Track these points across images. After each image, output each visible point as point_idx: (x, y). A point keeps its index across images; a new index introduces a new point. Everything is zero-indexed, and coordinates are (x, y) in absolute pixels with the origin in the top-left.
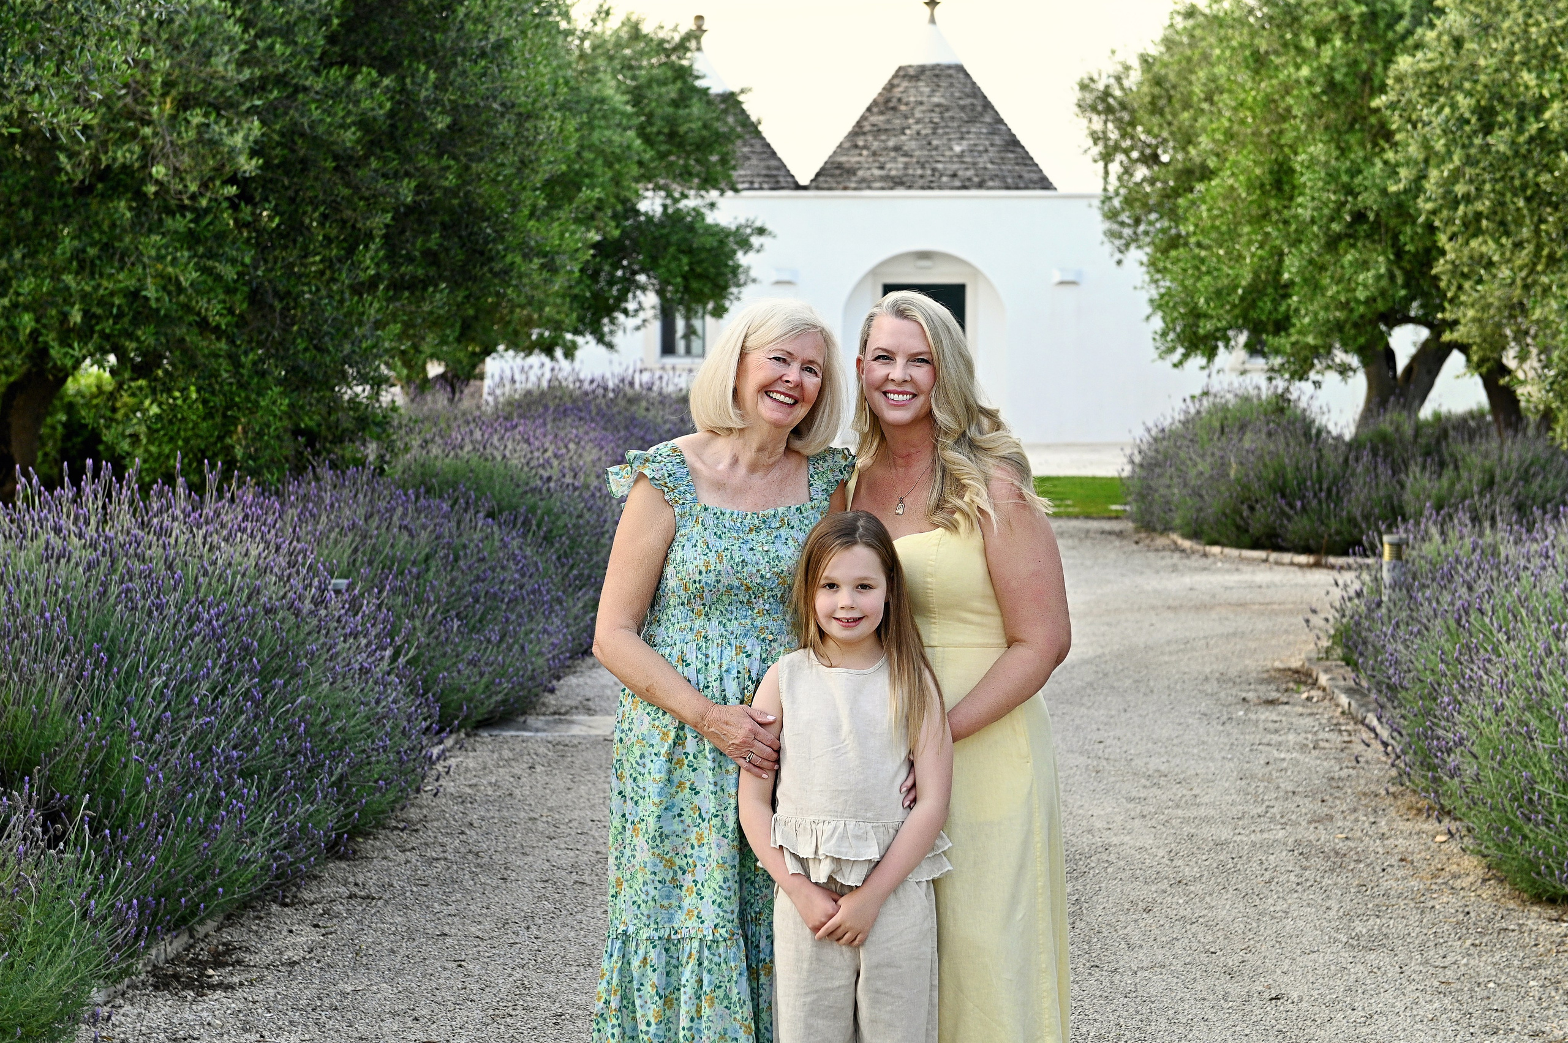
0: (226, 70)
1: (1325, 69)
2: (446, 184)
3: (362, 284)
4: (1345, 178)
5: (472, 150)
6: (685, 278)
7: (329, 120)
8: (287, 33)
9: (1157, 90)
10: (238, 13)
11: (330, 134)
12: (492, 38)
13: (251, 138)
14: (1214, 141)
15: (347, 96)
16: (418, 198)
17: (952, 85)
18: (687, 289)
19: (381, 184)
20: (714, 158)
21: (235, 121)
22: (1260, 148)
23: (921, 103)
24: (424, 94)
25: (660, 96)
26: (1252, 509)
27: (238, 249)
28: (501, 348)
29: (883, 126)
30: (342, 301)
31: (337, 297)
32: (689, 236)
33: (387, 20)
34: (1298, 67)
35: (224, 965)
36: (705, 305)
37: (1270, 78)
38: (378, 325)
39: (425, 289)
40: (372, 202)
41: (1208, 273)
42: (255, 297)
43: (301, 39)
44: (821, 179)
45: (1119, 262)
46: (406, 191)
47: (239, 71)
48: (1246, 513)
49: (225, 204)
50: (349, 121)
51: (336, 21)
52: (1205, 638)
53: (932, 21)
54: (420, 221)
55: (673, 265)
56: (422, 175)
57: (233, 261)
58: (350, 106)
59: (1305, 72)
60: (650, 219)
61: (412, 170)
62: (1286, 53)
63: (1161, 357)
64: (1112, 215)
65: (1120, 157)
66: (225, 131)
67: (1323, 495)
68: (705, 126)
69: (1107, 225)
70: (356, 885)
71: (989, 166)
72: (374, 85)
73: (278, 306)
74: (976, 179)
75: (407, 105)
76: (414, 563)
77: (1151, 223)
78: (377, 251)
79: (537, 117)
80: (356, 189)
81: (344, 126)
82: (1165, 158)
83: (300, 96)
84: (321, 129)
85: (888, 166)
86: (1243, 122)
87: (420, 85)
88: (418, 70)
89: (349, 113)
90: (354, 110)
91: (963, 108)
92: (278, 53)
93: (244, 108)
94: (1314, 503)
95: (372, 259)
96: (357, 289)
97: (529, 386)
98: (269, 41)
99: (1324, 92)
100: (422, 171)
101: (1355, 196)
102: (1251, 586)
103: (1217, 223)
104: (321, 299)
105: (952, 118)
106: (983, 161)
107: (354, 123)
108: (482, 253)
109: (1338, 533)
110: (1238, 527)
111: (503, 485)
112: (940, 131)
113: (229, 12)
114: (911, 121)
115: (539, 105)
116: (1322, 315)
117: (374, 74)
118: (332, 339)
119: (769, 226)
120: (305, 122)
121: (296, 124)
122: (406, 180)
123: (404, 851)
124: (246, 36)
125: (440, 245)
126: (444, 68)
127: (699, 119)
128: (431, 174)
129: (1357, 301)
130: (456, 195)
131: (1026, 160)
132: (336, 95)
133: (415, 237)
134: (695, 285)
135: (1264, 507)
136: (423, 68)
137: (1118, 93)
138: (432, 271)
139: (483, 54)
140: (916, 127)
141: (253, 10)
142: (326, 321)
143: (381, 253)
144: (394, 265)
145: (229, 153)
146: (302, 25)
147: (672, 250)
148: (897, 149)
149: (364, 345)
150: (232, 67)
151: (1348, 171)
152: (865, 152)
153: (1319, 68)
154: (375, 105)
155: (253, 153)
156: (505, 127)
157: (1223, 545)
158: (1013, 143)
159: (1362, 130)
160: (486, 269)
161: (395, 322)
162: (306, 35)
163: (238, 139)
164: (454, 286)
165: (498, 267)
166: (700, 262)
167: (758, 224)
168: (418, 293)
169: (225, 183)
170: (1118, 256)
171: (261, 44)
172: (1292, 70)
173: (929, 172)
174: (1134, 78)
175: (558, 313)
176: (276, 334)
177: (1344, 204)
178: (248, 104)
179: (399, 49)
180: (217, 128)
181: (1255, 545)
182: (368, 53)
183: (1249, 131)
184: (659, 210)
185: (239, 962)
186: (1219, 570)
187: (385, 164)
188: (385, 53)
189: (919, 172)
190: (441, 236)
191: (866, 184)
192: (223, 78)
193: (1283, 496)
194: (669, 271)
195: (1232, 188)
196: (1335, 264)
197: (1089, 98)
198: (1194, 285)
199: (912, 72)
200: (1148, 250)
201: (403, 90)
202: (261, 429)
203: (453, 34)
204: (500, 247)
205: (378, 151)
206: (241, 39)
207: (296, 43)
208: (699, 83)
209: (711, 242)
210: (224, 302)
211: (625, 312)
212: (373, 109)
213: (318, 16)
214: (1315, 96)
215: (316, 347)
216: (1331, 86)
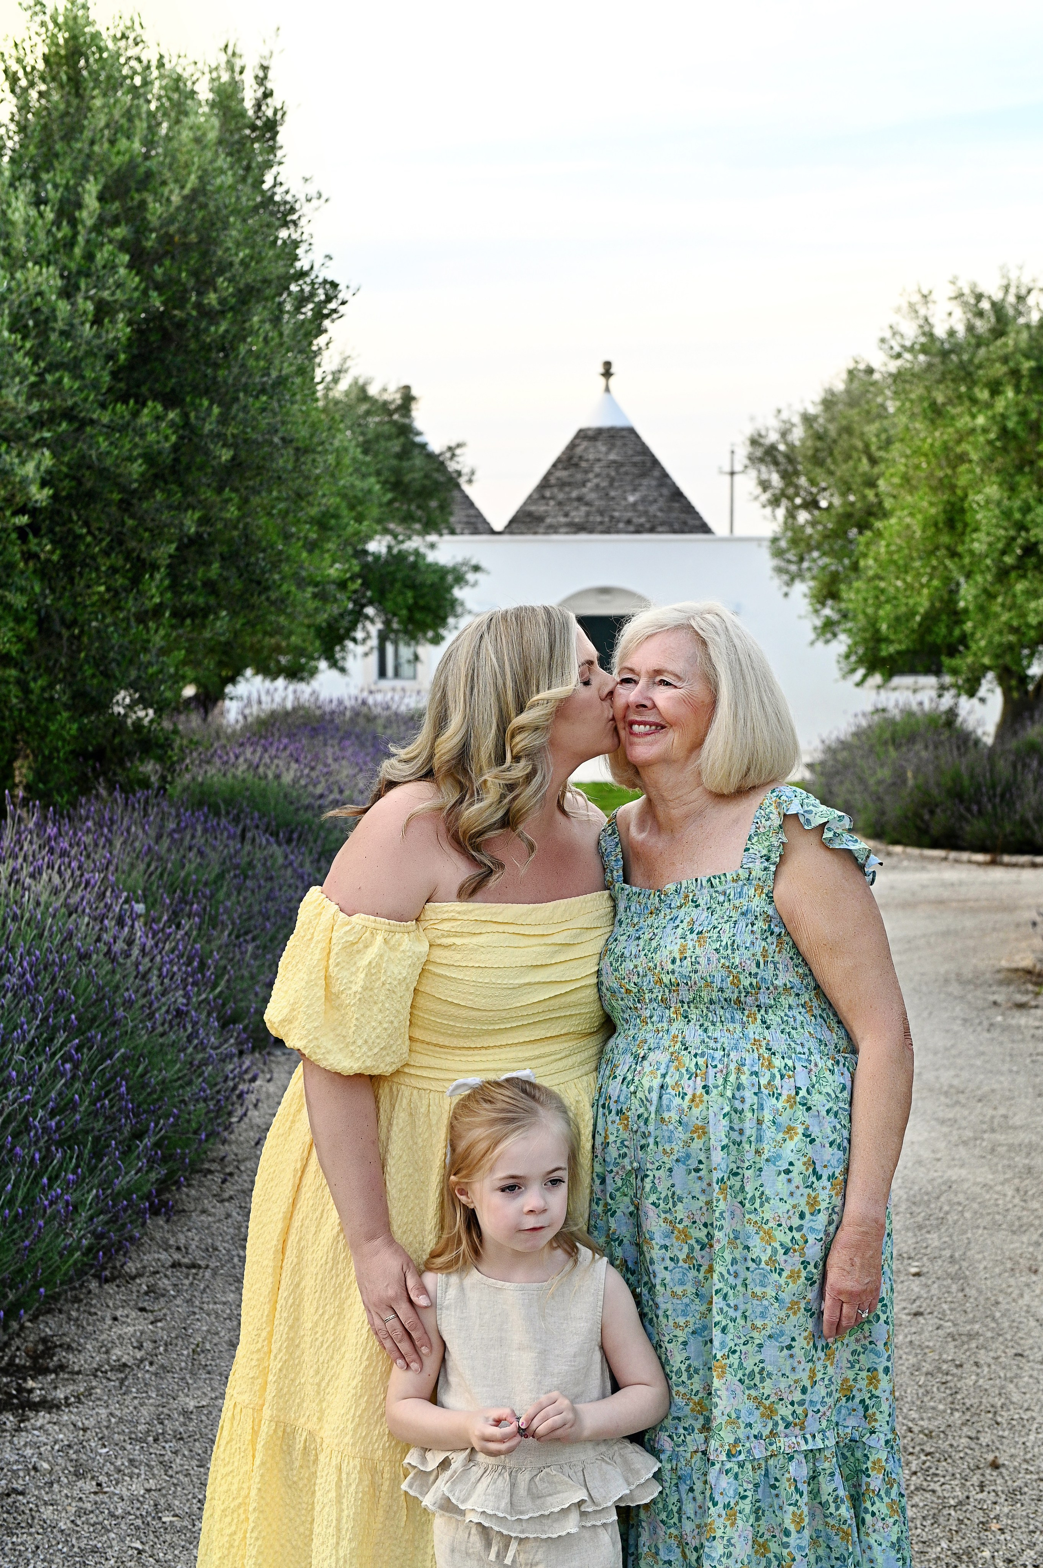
0: (17, 401)
1: (999, 418)
2: (228, 515)
3: (146, 612)
4: (1017, 516)
5: (251, 483)
6: (410, 609)
7: (116, 452)
8: (74, 367)
9: (819, 444)
10: (28, 345)
11: (117, 466)
12: (274, 374)
13: (42, 468)
14: (892, 485)
15: (134, 430)
16: (202, 529)
17: (625, 445)
18: (411, 619)
19: (165, 516)
20: (433, 504)
21: (25, 453)
22: (934, 490)
23: (599, 460)
24: (207, 428)
25: (386, 449)
26: (932, 812)
27: (27, 579)
28: (249, 672)
29: (567, 480)
30: (127, 629)
31: (124, 625)
32: (413, 573)
33: (170, 357)
34: (974, 416)
35: (46, 1371)
36: (425, 633)
37: (945, 426)
38: (163, 651)
39: (205, 616)
40: (157, 534)
41: (888, 601)
42: (43, 623)
43: (89, 374)
44: (514, 526)
45: (786, 595)
46: (190, 523)
47: (29, 400)
48: (927, 817)
49: (14, 536)
50: (135, 453)
51: (122, 357)
52: (924, 936)
53: (607, 389)
54: (200, 553)
55: (400, 599)
56: (204, 508)
57: (22, 590)
58: (137, 439)
59: (981, 420)
60: (377, 557)
61: (195, 503)
62: (961, 404)
63: (844, 677)
64: (778, 553)
65: (784, 502)
66: (16, 461)
67: (998, 800)
68: (427, 476)
69: (776, 562)
70: (178, 1249)
71: (659, 514)
72: (158, 418)
73: (65, 633)
74: (648, 526)
75: (190, 440)
76: (206, 884)
77: (814, 560)
78: (162, 580)
79: (314, 451)
80: (141, 520)
81: (131, 459)
82: (824, 504)
83: (88, 429)
84: (109, 462)
85: (573, 514)
86: (917, 467)
87: (204, 420)
88: (201, 405)
89: (136, 445)
90: (141, 443)
91: (635, 464)
92: (67, 387)
93: (33, 440)
94: (989, 807)
95: (158, 587)
96: (142, 618)
97: (274, 706)
98: (57, 375)
99: (998, 439)
100: (203, 504)
101: (1027, 530)
102: (944, 885)
103: (896, 557)
104: (108, 626)
105: (626, 473)
106: (653, 509)
107: (139, 456)
108: (259, 583)
109: (1013, 833)
110: (918, 829)
111: (277, 803)
112: (616, 484)
113: (19, 344)
114: (591, 475)
115: (315, 440)
116: (997, 638)
117: (160, 408)
118: (119, 664)
119: (483, 564)
120: (93, 453)
121: (83, 457)
122: (190, 512)
123: (222, 1201)
124: (36, 369)
125: (220, 575)
126: (226, 406)
127: (421, 469)
128: (212, 506)
129: (1029, 626)
130: (235, 527)
131: (689, 509)
132: (123, 429)
133: (196, 567)
134: (418, 616)
135: (944, 811)
136: (206, 403)
137: (782, 447)
138: (212, 601)
139: (263, 391)
140: (596, 481)
141: (41, 345)
142: (112, 648)
143: (167, 582)
144: (177, 594)
145: (20, 482)
146: (90, 360)
147: (398, 585)
148: (580, 499)
149: (150, 671)
150: (22, 399)
151: (1020, 509)
152: (552, 503)
153: (993, 417)
154: (161, 438)
155: (43, 484)
156: (284, 461)
157: (906, 844)
158: (677, 495)
159: (1031, 473)
160: (263, 597)
161: (179, 649)
162: (93, 370)
163: (29, 469)
164: (233, 614)
165: (274, 595)
166: (423, 596)
167: (474, 562)
168: (197, 621)
169: (15, 514)
170: (785, 589)
171: (49, 378)
172: (967, 418)
173: (607, 519)
174: (798, 434)
175: (304, 641)
176: (63, 660)
177: (1013, 539)
178: (37, 436)
179: (182, 386)
180: (8, 458)
181: (934, 845)
182: (151, 390)
183: (923, 475)
184: (384, 550)
185: (62, 1367)
186: (906, 869)
187: (169, 497)
188: (168, 390)
189: (599, 519)
190: (222, 567)
191: (553, 529)
192: (13, 409)
193: (962, 801)
194: (396, 603)
195: (908, 527)
196: (1006, 593)
197: (759, 453)
198: (876, 612)
199: (590, 433)
200: (812, 583)
201: (187, 424)
202: (51, 753)
203: (236, 370)
204: (277, 577)
205: (162, 484)
206: (31, 372)
207: (83, 377)
208: (418, 439)
209: (430, 579)
210: (12, 630)
211: (355, 640)
212: (158, 442)
213: (104, 351)
214: (990, 442)
215: (102, 673)
216: (1004, 432)
